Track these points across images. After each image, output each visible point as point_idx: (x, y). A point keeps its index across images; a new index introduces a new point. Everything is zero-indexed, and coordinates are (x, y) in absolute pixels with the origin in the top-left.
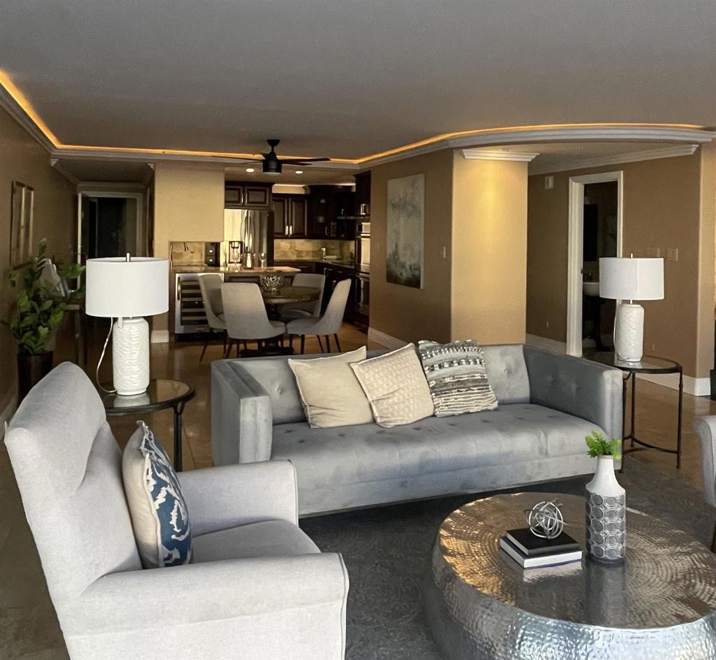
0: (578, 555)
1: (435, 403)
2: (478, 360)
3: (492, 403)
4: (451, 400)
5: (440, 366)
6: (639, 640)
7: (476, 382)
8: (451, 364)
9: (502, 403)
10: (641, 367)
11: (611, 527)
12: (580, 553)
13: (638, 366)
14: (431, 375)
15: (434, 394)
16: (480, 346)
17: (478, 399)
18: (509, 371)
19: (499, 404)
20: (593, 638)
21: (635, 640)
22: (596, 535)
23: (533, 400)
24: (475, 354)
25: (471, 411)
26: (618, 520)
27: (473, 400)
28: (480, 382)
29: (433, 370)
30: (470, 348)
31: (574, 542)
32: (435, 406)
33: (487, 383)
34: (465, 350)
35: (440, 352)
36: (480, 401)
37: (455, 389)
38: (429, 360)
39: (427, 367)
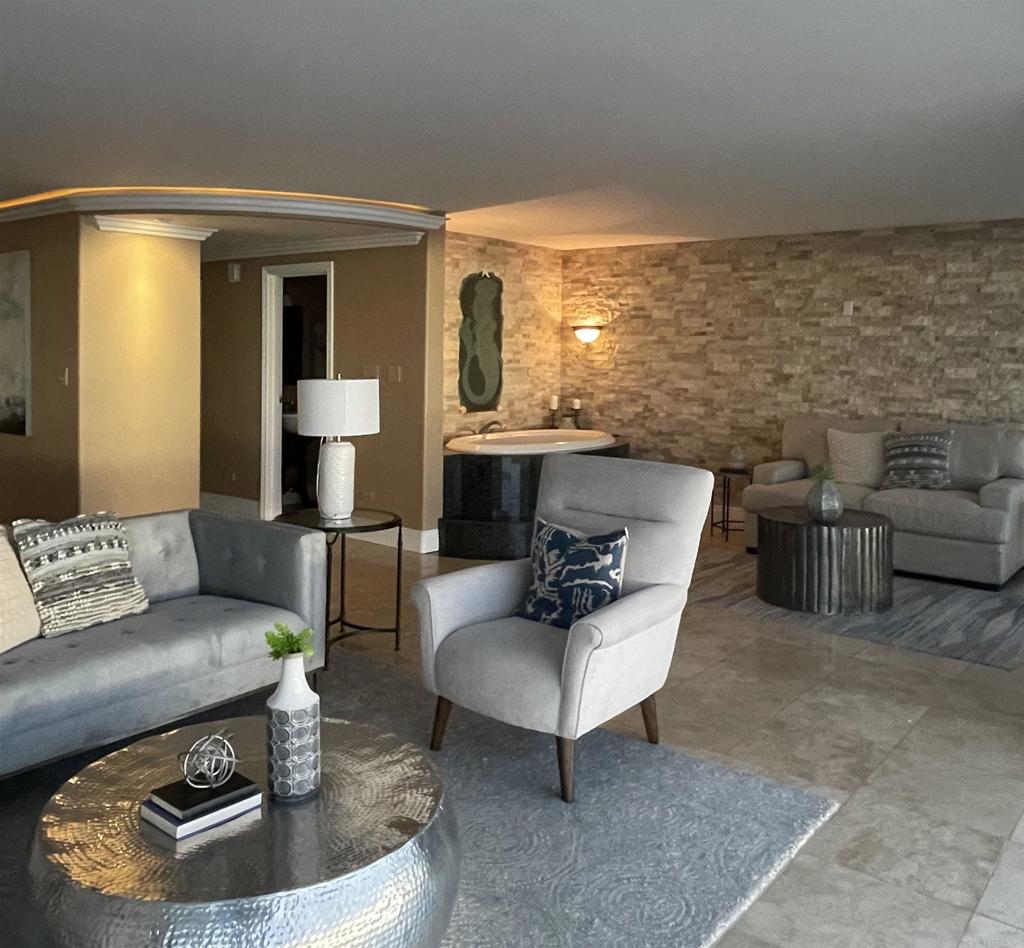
0: (257, 799)
1: (43, 617)
2: (116, 542)
3: (139, 603)
4: (70, 609)
5: (52, 558)
6: (332, 895)
7: (112, 575)
8: (70, 552)
9: (155, 602)
10: (351, 526)
11: (300, 751)
12: (260, 795)
13: (349, 524)
14: (35, 574)
15: (40, 603)
16: (121, 519)
17: (115, 601)
18: (167, 552)
19: (150, 603)
20: (271, 911)
21: (326, 897)
22: (280, 766)
23: (204, 590)
24: (111, 532)
25: (104, 620)
26: (309, 739)
27: (107, 603)
28: (119, 574)
29: (38, 565)
30: (102, 525)
31: (249, 783)
32: (42, 621)
33: (130, 575)
34: (93, 528)
35: (51, 535)
36: (119, 602)
37: (77, 591)
38: (32, 549)
39: (29, 562)
